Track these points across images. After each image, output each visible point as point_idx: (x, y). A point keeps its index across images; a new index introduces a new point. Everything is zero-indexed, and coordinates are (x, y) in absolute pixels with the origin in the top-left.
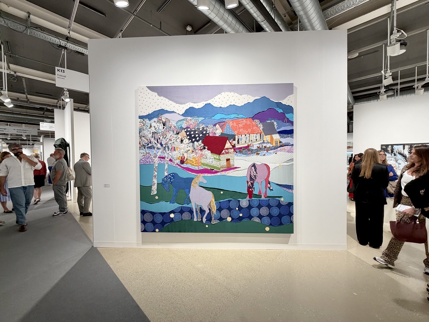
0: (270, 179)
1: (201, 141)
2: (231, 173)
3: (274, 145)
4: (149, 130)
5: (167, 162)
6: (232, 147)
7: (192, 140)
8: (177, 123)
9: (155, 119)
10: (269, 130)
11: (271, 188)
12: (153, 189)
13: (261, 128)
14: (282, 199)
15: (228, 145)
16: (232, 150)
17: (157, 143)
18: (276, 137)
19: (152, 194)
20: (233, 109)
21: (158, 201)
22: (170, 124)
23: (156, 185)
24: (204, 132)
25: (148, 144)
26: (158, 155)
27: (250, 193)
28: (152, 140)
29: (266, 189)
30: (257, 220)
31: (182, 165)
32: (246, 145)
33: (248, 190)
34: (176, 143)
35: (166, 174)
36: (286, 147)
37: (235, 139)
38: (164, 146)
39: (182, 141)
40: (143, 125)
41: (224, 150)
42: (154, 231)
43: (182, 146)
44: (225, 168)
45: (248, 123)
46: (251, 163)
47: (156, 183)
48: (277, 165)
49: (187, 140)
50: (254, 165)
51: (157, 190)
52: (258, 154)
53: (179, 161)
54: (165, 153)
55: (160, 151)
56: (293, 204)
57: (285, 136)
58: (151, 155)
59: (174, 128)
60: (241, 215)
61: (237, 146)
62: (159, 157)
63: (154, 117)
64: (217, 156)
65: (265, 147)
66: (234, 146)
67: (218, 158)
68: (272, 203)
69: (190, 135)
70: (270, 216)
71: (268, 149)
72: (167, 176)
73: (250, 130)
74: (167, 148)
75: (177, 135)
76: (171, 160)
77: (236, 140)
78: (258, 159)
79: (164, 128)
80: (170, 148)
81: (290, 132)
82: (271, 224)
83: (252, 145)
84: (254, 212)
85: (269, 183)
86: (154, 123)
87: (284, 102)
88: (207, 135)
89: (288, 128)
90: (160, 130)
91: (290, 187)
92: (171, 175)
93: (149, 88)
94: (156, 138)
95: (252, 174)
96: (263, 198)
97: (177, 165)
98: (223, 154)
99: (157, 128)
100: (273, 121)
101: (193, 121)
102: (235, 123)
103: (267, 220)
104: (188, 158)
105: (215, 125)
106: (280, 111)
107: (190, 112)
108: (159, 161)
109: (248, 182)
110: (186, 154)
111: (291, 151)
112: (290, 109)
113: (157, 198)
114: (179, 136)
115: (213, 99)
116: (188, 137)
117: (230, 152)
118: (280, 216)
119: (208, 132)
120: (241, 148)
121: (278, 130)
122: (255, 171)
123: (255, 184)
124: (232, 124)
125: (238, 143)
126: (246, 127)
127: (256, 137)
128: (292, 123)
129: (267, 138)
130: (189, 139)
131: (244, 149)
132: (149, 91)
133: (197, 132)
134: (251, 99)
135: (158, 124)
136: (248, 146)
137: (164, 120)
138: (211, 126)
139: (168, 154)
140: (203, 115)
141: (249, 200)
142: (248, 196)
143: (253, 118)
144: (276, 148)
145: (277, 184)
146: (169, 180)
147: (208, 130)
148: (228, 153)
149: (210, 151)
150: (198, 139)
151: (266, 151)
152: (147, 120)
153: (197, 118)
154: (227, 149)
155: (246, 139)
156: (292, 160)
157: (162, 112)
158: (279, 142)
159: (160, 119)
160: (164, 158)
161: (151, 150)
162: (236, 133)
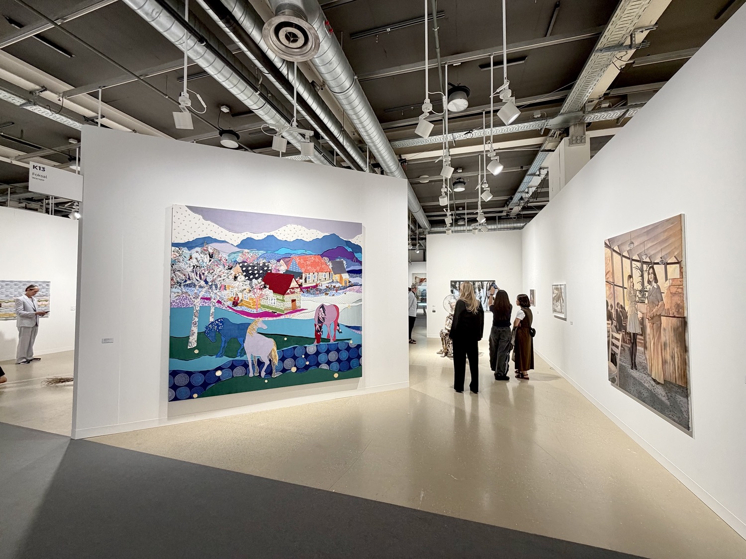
0: (339, 322)
1: (261, 278)
2: (296, 316)
3: (344, 284)
4: (188, 262)
5: (213, 304)
6: (298, 286)
7: (249, 277)
8: (229, 256)
9: (198, 249)
10: (338, 269)
11: (340, 331)
12: (190, 340)
13: (331, 267)
14: (351, 342)
15: (294, 284)
16: (299, 289)
17: (199, 280)
18: (346, 276)
19: (189, 347)
20: (299, 243)
21: (198, 356)
22: (220, 256)
23: (196, 335)
24: (266, 268)
25: (186, 281)
26: (201, 295)
27: (318, 338)
28: (193, 275)
29: (335, 332)
30: (324, 366)
31: (235, 308)
32: (315, 284)
33: (316, 334)
34: (227, 280)
35: (212, 320)
36: (355, 286)
37: (302, 277)
38: (210, 284)
39: (236, 278)
40: (178, 255)
41: (289, 290)
42: (191, 397)
43: (236, 283)
44: (289, 310)
45: (317, 260)
46: (319, 304)
47: (196, 332)
48: (347, 305)
49: (243, 278)
50: (322, 307)
51: (198, 341)
52: (327, 294)
53: (232, 302)
54: (212, 293)
55: (204, 290)
56: (361, 346)
57: (355, 275)
58: (189, 295)
59: (224, 261)
60: (308, 363)
61: (304, 286)
62: (201, 298)
63: (196, 246)
64: (280, 297)
65: (334, 287)
66: (300, 286)
67: (281, 298)
68: (342, 346)
69: (247, 271)
70: (339, 361)
71: (337, 289)
72: (213, 322)
73: (318, 268)
74: (214, 287)
75: (229, 270)
76: (219, 302)
77: (304, 278)
78: (327, 300)
79: (210, 261)
80: (219, 287)
81: (359, 272)
82: (340, 370)
83: (320, 285)
84: (322, 358)
85: (338, 326)
86: (196, 253)
87: (353, 241)
88: (269, 272)
89: (357, 268)
90: (205, 264)
91: (358, 328)
92: (219, 320)
93: (190, 208)
94: (198, 273)
95: (320, 317)
96: (332, 342)
97: (228, 308)
98: (288, 294)
99: (201, 261)
100: (342, 260)
101: (252, 255)
102: (302, 259)
103: (335, 366)
104: (244, 299)
105: (279, 261)
106: (350, 250)
107: (247, 244)
108: (202, 303)
109: (316, 325)
110: (241, 294)
111: (359, 291)
112: (358, 249)
113: (196, 351)
114: (232, 271)
115: (277, 231)
116: (245, 274)
117: (296, 291)
118: (349, 359)
119: (270, 268)
120: (309, 287)
121: (347, 270)
122: (324, 312)
123: (324, 328)
124: (299, 261)
125: (306, 281)
126: (314, 264)
127: (325, 276)
128: (361, 263)
129: (336, 277)
130: (245, 276)
131: (312, 289)
132: (189, 211)
133: (256, 268)
134: (320, 235)
135: (202, 256)
136: (317, 286)
137: (211, 251)
138: (273, 261)
139: (215, 295)
140: (264, 249)
141: (317, 346)
142: (316, 340)
143: (322, 255)
144: (345, 288)
145: (346, 326)
146: (216, 327)
147: (270, 265)
148: (294, 292)
149: (272, 291)
150: (257, 275)
151: (335, 291)
152: (185, 250)
153: (256, 252)
154: (293, 288)
155: (315, 278)
156: (360, 300)
157: (208, 240)
158: (348, 282)
159: (206, 249)
160: (209, 299)
161: (190, 288)
162: (303, 270)
